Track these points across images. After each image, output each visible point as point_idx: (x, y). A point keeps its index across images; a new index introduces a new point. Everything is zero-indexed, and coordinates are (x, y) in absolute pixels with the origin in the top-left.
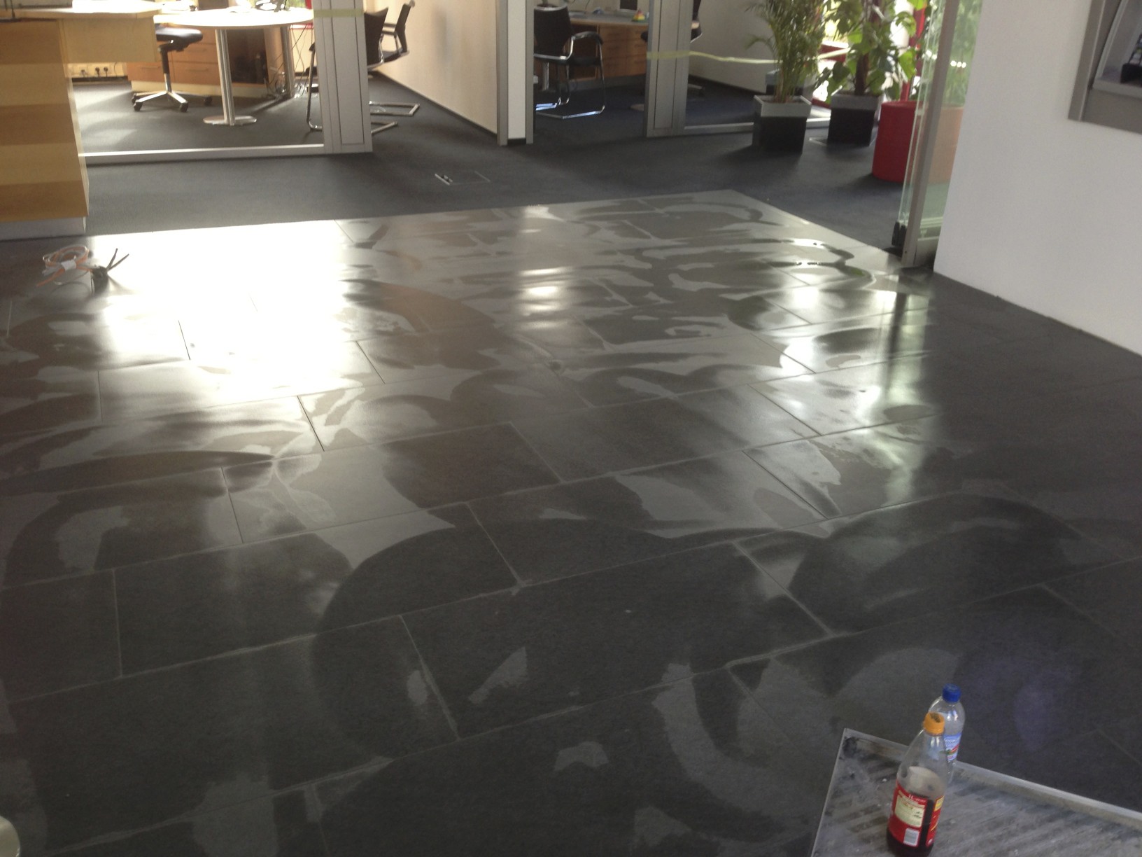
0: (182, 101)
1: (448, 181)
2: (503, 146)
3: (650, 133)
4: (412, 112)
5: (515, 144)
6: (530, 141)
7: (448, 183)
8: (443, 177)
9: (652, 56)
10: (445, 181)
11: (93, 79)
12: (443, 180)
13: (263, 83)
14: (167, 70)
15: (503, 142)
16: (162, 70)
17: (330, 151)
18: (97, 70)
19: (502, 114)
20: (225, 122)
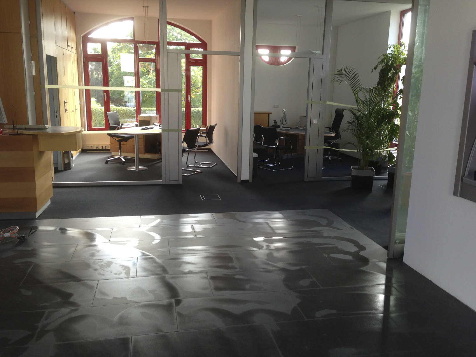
0: (123, 160)
1: (203, 199)
2: (239, 183)
3: (305, 180)
4: (211, 167)
5: (244, 182)
6: (251, 181)
7: (202, 200)
8: (202, 197)
9: (307, 148)
10: (202, 198)
11: (100, 150)
12: (201, 198)
13: (158, 153)
14: (120, 148)
15: (239, 181)
16: (118, 148)
17: (164, 183)
18: (102, 147)
19: (239, 169)
20: (135, 169)
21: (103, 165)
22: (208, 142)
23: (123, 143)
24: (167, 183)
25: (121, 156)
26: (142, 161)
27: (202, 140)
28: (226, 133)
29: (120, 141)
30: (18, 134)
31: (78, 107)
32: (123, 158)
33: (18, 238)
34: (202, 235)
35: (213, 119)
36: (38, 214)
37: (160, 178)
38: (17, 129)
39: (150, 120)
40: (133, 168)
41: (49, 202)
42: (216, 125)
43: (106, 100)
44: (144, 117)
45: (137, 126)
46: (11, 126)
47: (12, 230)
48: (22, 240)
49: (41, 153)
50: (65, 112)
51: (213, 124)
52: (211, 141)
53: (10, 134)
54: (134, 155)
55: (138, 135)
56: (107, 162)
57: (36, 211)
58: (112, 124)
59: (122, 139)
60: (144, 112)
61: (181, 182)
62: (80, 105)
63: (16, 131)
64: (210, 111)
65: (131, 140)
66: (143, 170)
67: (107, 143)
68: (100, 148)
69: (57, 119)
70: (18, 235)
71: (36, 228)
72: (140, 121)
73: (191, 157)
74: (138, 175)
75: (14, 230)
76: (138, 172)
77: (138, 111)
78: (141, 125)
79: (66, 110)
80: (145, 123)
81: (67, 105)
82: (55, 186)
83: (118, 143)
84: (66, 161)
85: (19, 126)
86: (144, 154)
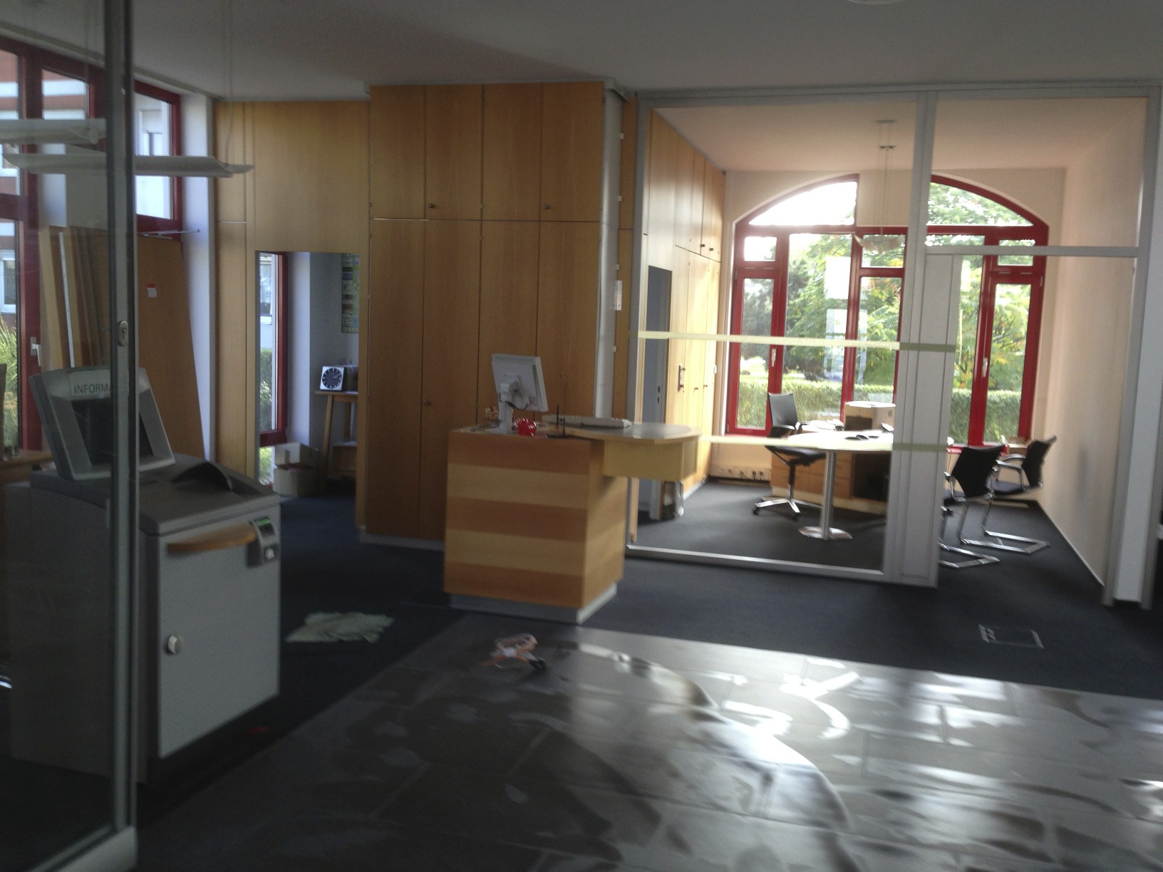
0: (796, 510)
1: (989, 638)
2: (1107, 608)
4: (1029, 551)
5: (1125, 607)
6: (1146, 606)
7: (987, 640)
11: (748, 480)
14: (792, 480)
15: (1107, 602)
16: (787, 480)
18: (754, 473)
19: (1111, 567)
20: (817, 536)
21: (748, 517)
22: (1026, 482)
23: (799, 468)
24: (896, 580)
25: (791, 498)
26: (839, 517)
27: (1007, 475)
28: (1083, 461)
29: (792, 464)
30: (564, 436)
31: (710, 381)
32: (797, 504)
33: (532, 663)
34: (965, 740)
35: (1048, 424)
36: (583, 615)
37: (877, 564)
38: (564, 424)
39: (872, 418)
40: (816, 532)
41: (611, 591)
42: (1054, 439)
43: (773, 365)
44: (860, 409)
45: (839, 428)
46: (553, 418)
47: (521, 643)
48: (538, 670)
49: (607, 481)
50: (679, 390)
51: (1046, 437)
52: (1035, 479)
53: (548, 436)
54: (821, 500)
55: (836, 454)
56: (757, 511)
57: (579, 605)
58: (778, 421)
59: (799, 459)
60: (864, 396)
61: (932, 581)
62: (716, 375)
63: (561, 429)
64: (1044, 400)
65: (818, 462)
66: (839, 539)
67: (764, 464)
68: (749, 476)
69: (657, 407)
70: (533, 658)
71: (574, 646)
72: (848, 418)
73: (973, 518)
74: (825, 550)
75: (524, 643)
76: (828, 542)
77: (848, 392)
78: (848, 427)
79: (680, 386)
80: (858, 422)
81: (685, 375)
82: (630, 556)
83: (788, 468)
84: (668, 501)
85: (569, 419)
86: (850, 498)
